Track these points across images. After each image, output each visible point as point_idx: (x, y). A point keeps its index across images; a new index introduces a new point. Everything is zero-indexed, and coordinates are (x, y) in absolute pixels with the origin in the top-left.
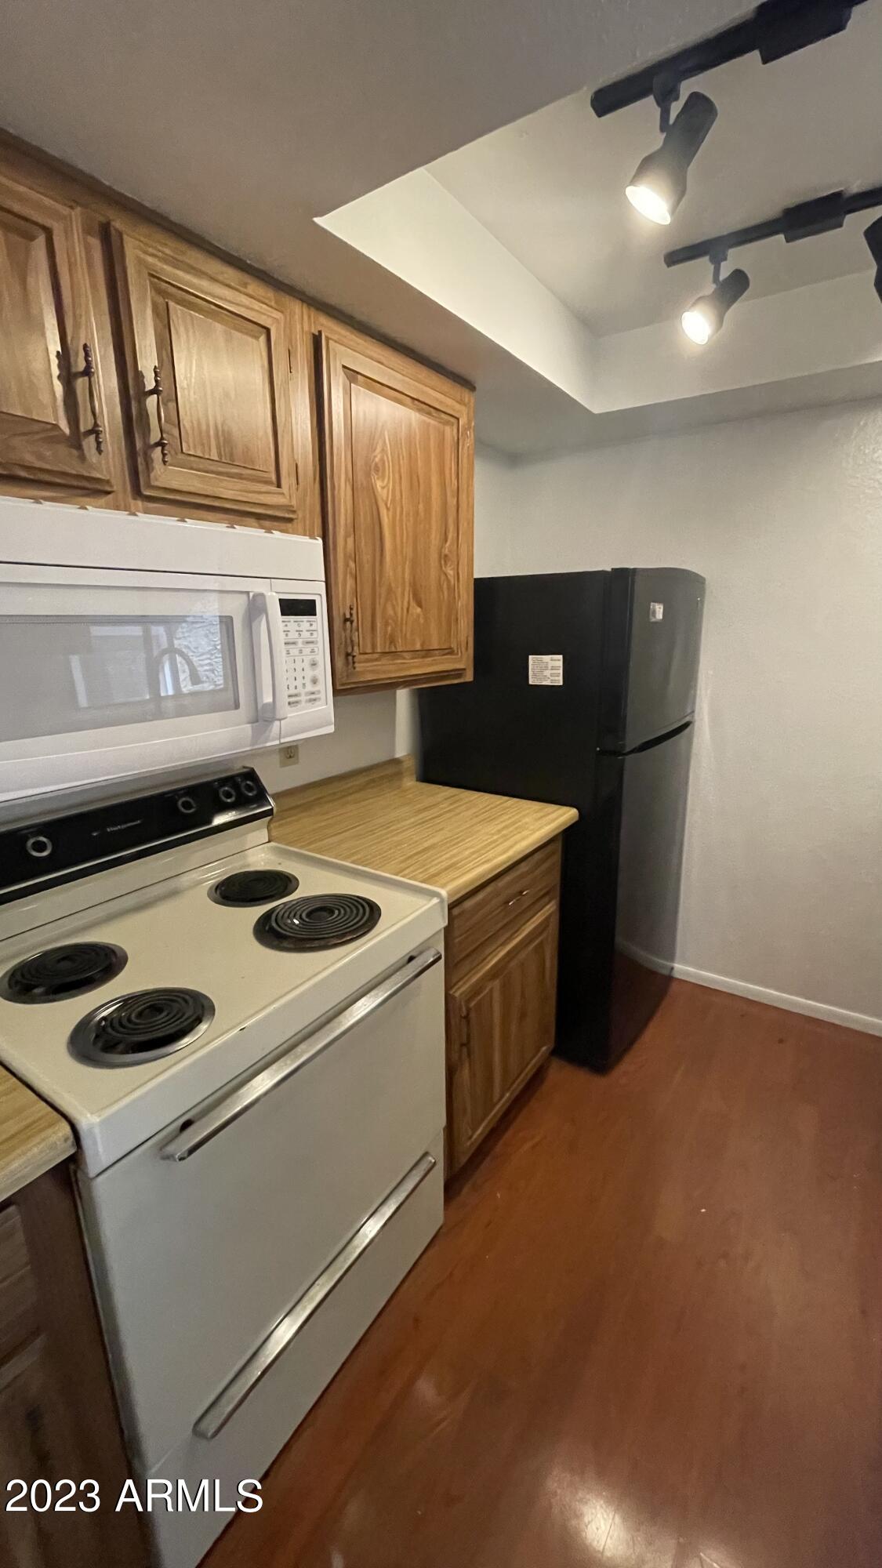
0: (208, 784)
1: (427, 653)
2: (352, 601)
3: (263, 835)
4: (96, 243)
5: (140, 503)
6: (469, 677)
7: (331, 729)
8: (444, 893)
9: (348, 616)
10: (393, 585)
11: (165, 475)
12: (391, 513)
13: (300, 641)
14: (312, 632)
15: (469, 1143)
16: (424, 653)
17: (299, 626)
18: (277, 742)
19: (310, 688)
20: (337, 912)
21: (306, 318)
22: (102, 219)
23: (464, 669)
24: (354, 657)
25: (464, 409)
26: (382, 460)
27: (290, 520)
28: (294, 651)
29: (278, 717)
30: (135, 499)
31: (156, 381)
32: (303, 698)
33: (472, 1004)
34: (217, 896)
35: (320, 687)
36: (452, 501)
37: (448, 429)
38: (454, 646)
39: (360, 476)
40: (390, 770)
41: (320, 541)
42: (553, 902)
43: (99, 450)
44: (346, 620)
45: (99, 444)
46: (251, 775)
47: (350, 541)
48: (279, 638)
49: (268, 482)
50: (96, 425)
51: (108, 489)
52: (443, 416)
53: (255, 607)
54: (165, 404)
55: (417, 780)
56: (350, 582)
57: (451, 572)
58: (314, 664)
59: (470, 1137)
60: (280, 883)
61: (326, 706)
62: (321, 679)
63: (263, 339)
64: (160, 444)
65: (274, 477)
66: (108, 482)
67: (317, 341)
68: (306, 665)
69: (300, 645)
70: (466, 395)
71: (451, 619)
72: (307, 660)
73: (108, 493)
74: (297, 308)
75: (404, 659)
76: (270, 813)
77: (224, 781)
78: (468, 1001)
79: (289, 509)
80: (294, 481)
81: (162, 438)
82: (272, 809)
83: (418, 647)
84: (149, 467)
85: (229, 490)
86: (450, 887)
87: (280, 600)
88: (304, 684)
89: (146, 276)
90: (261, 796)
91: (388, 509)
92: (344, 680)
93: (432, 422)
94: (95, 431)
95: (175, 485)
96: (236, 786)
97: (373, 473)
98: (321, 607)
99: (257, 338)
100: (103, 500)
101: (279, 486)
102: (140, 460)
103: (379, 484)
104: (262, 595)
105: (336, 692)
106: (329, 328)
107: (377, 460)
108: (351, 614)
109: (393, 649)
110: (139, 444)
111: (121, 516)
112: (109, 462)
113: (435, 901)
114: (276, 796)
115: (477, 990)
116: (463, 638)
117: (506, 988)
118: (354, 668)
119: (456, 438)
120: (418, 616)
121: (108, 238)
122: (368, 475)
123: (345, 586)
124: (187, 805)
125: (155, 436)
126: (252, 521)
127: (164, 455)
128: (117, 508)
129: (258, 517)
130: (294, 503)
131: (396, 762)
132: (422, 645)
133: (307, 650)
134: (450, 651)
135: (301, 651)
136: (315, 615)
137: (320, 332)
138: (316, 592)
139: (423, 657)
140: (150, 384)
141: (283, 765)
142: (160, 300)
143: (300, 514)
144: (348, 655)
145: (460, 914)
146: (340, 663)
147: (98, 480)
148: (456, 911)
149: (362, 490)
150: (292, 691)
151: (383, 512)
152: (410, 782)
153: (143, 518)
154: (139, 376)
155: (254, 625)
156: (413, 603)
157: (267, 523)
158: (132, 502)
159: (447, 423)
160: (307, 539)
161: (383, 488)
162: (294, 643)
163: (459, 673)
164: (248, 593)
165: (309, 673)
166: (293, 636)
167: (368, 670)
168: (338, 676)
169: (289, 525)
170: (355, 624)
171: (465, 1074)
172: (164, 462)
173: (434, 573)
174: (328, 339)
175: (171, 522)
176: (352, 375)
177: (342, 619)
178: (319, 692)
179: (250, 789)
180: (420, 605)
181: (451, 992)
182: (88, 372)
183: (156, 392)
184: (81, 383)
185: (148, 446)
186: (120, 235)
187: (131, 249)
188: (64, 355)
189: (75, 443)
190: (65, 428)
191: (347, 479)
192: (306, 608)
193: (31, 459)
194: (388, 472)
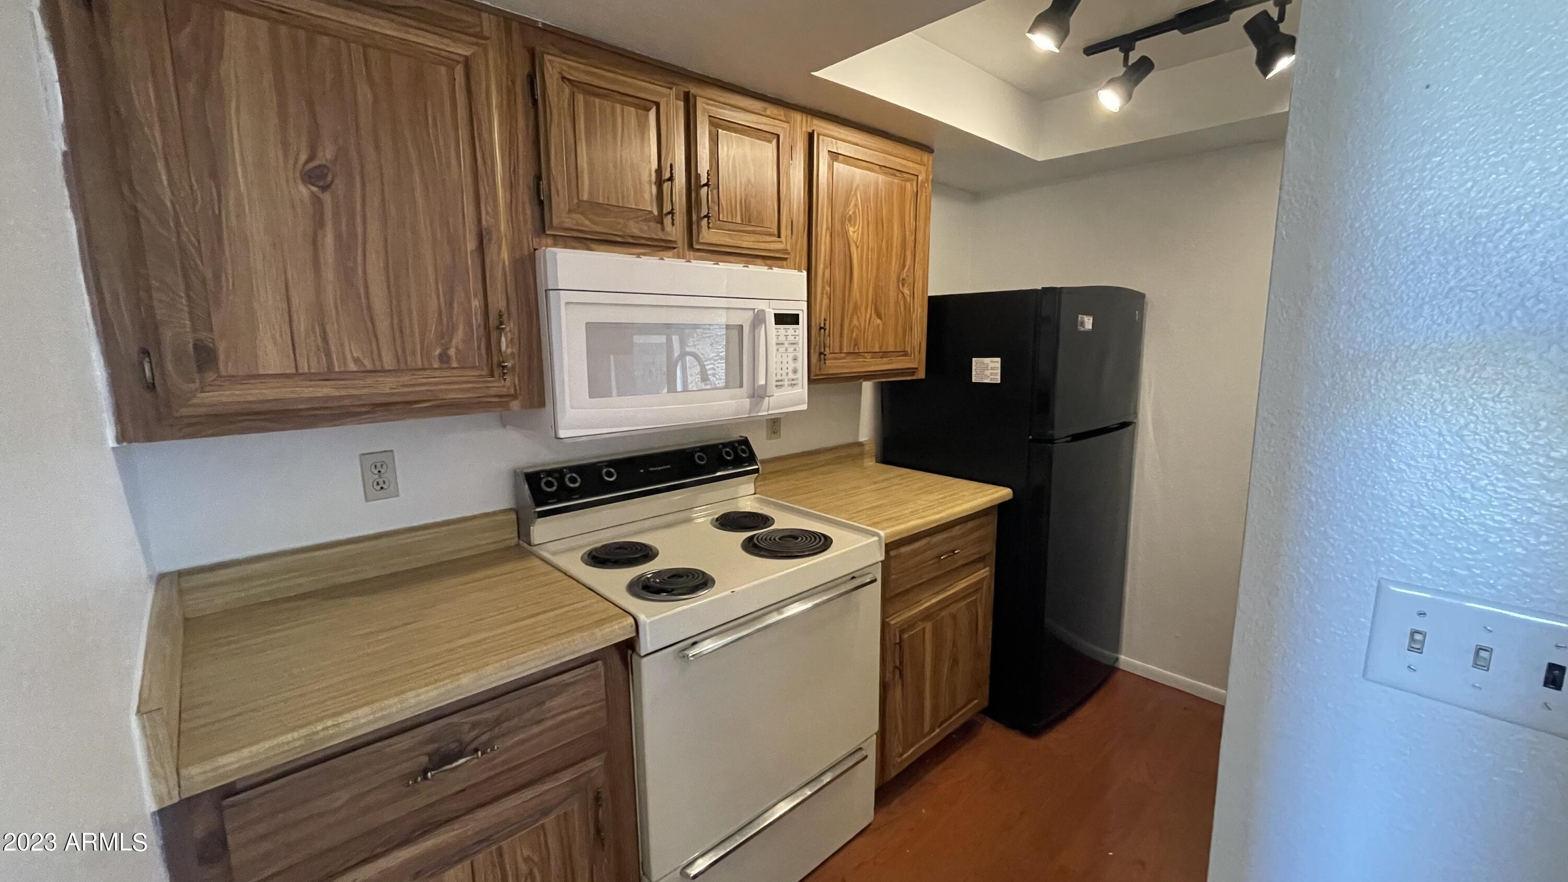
0: (715, 446)
1: (884, 354)
2: (826, 315)
3: (750, 488)
4: (681, 104)
5: (692, 253)
6: (921, 375)
7: (804, 407)
8: (882, 533)
9: (822, 325)
10: (859, 303)
11: (709, 235)
12: (859, 249)
13: (786, 343)
14: (795, 336)
15: (899, 760)
16: (881, 354)
17: (786, 332)
18: (766, 413)
19: (791, 376)
20: (800, 539)
21: (804, 122)
22: (686, 90)
23: (917, 368)
24: (825, 355)
25: (923, 169)
26: (854, 213)
27: (785, 259)
28: (782, 349)
29: (768, 394)
30: (689, 251)
31: (708, 179)
32: (786, 383)
33: (906, 636)
34: (717, 524)
35: (799, 375)
36: (910, 239)
37: (908, 184)
38: (909, 349)
39: (837, 226)
40: (856, 451)
41: (805, 273)
42: (987, 569)
43: (673, 224)
44: (821, 328)
45: (673, 220)
46: (745, 442)
47: (827, 272)
48: (773, 341)
49: (771, 235)
50: (673, 209)
51: (675, 246)
52: (905, 175)
53: (759, 319)
54: (711, 191)
55: (877, 462)
56: (825, 301)
57: (906, 291)
58: (795, 359)
59: (902, 755)
60: (759, 520)
61: (802, 390)
62: (800, 370)
63: (774, 142)
64: (707, 216)
65: (776, 232)
66: (675, 242)
67: (811, 136)
68: (790, 359)
69: (786, 345)
70: (926, 157)
71: (908, 328)
72: (791, 356)
73: (675, 248)
74: (798, 117)
75: (866, 358)
76: (757, 471)
77: (725, 445)
78: (902, 632)
79: (785, 251)
80: (790, 233)
81: (708, 213)
82: (758, 469)
83: (877, 350)
84: (697, 229)
85: (747, 242)
86: (888, 531)
87: (775, 315)
88: (787, 373)
89: (707, 117)
90: (752, 458)
91: (857, 247)
92: (817, 372)
93: (896, 181)
94: (672, 213)
95: (714, 241)
96: (735, 449)
97: (847, 222)
98: (803, 319)
99: (770, 142)
100: (670, 253)
101: (779, 236)
102: (695, 227)
103: (851, 229)
104: (763, 311)
105: (810, 381)
106: (819, 126)
107: (851, 213)
108: (825, 324)
109: (857, 351)
110: (694, 217)
111: (681, 262)
112: (675, 230)
113: (876, 538)
114: (763, 462)
115: (910, 624)
116: (916, 344)
117: (937, 632)
118: (825, 363)
119: (915, 190)
120: (878, 325)
121: (689, 102)
122: (843, 224)
123: (822, 302)
124: (701, 458)
125: (704, 212)
126: (759, 261)
127: (709, 223)
128: (679, 257)
129: (764, 258)
130: (789, 248)
131: (860, 445)
132: (881, 347)
133: (791, 349)
134: (905, 354)
135: (786, 350)
136: (798, 324)
137: (813, 131)
138: (800, 309)
139: (881, 357)
140: (704, 180)
141: (769, 438)
142: (714, 129)
143: (792, 255)
144: (821, 353)
145: (895, 557)
146: (814, 359)
147: (670, 241)
148: (893, 553)
149: (839, 234)
150: (779, 378)
151: (853, 248)
152: (870, 463)
153: (695, 263)
154: (698, 176)
155: (756, 331)
156: (874, 315)
157: (769, 262)
158: (687, 253)
159: (908, 180)
160: (795, 272)
161: (854, 232)
162: (783, 344)
163: (913, 371)
164: (754, 309)
165: (792, 365)
166: (782, 339)
167: (834, 366)
168: (813, 369)
169: (785, 263)
170: (827, 331)
171: (897, 694)
172: (709, 228)
173: (892, 294)
174: (818, 135)
175: (709, 265)
176: (834, 156)
177: (818, 327)
178: (797, 379)
179: (744, 451)
180: (879, 317)
181: (887, 620)
182: (671, 179)
183: (707, 185)
184: (666, 186)
185: (700, 219)
186: (695, 97)
187: (700, 103)
188: (659, 171)
189: (660, 220)
190: (656, 212)
191: (827, 228)
192: (792, 319)
193: (636, 232)
194: (859, 221)
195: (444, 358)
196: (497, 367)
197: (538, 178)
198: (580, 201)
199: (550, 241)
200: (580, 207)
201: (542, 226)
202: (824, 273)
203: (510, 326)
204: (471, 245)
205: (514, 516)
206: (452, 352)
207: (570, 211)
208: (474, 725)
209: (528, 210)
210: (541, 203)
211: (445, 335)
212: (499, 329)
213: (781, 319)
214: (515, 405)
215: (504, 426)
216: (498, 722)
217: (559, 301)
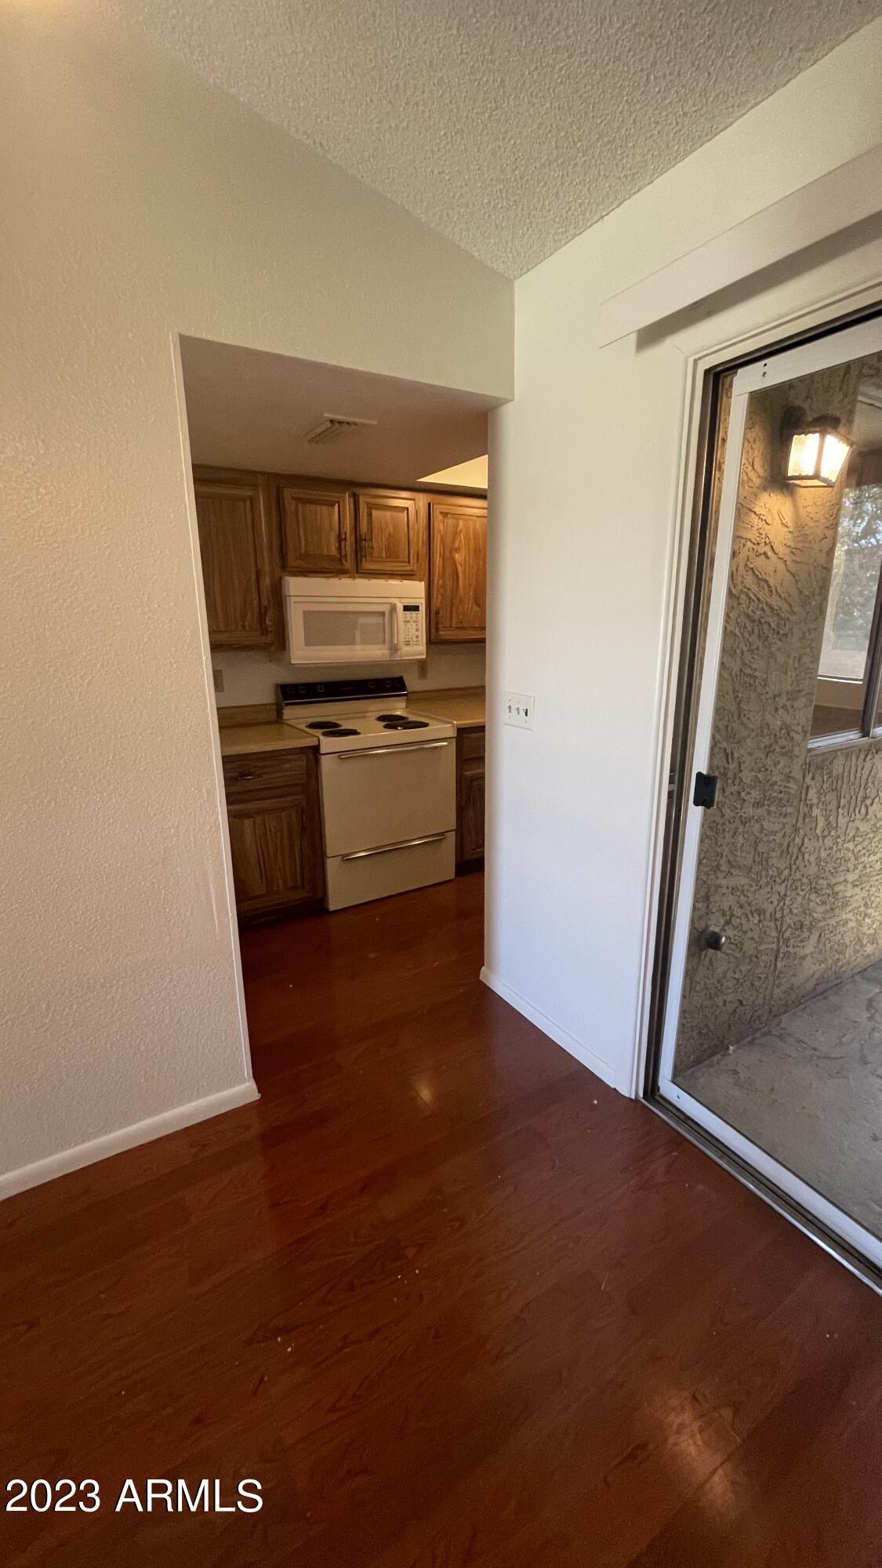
0: (383, 679)
2: (439, 606)
3: (403, 705)
4: (352, 499)
5: (357, 575)
7: (423, 656)
8: (455, 723)
9: (437, 611)
10: (463, 598)
11: (367, 565)
12: (463, 568)
14: (418, 617)
16: (480, 629)
17: (412, 615)
18: (401, 660)
19: (416, 639)
20: (413, 723)
21: (426, 497)
22: (354, 491)
24: (438, 628)
26: (459, 546)
27: (415, 576)
28: (408, 624)
29: (400, 649)
31: (366, 536)
32: (412, 643)
34: (381, 721)
35: (420, 639)
39: (447, 554)
41: (426, 582)
43: (347, 561)
44: (436, 613)
45: (347, 558)
46: (401, 678)
47: (441, 581)
48: (402, 620)
49: (405, 562)
50: (346, 553)
53: (393, 608)
54: (367, 543)
56: (439, 598)
58: (418, 631)
61: (422, 647)
62: (421, 637)
63: (406, 512)
65: (407, 560)
66: (349, 570)
67: (429, 505)
68: (415, 630)
69: (411, 622)
73: (349, 573)
74: (421, 496)
76: (406, 695)
77: (388, 679)
79: (412, 571)
80: (417, 561)
81: (366, 554)
83: (477, 626)
84: (361, 561)
85: (388, 567)
86: (460, 723)
87: (404, 605)
88: (413, 638)
89: (365, 503)
90: (403, 688)
92: (433, 638)
94: (346, 555)
95: (368, 568)
96: (393, 682)
97: (454, 551)
98: (423, 608)
99: (403, 512)
100: (346, 576)
101: (409, 562)
102: (359, 561)
103: (457, 556)
104: (396, 604)
105: (428, 642)
106: (435, 499)
107: (457, 546)
108: (439, 611)
109: (463, 626)
110: (359, 557)
111: (351, 580)
112: (349, 564)
113: (452, 725)
114: (411, 690)
118: (439, 633)
120: (478, 611)
121: (355, 497)
122: (451, 553)
123: (436, 598)
124: (372, 685)
125: (364, 554)
126: (397, 577)
127: (366, 559)
128: (350, 577)
129: (401, 575)
130: (415, 569)
133: (415, 624)
135: (412, 624)
136: (420, 611)
137: (430, 503)
138: (422, 603)
140: (364, 537)
141: (417, 678)
142: (369, 510)
143: (420, 573)
144: (435, 628)
146: (431, 631)
147: (346, 570)
149: (448, 559)
150: (407, 640)
151: (459, 566)
153: (359, 580)
154: (360, 536)
155: (392, 615)
157: (404, 577)
158: (355, 575)
160: (419, 582)
161: (459, 557)
162: (409, 622)
164: (390, 603)
165: (416, 634)
166: (408, 619)
167: (444, 634)
168: (430, 636)
169: (415, 578)
170: (441, 614)
172: (366, 561)
174: (433, 505)
175: (365, 580)
176: (444, 515)
177: (434, 613)
178: (419, 641)
179: (399, 684)
181: (460, 771)
182: (345, 539)
183: (365, 540)
184: (343, 543)
185: (362, 556)
186: (358, 496)
187: (362, 499)
188: (339, 535)
189: (340, 560)
190: (338, 556)
191: (440, 554)
192: (416, 608)
193: (328, 566)
194: (463, 550)
195: (243, 626)
196: (265, 632)
197: (282, 545)
198: (300, 554)
199: (287, 573)
200: (301, 557)
201: (284, 567)
202: (438, 580)
203: (270, 613)
204: (254, 577)
205: (274, 707)
206: (247, 624)
207: (297, 559)
208: (255, 767)
209: (277, 560)
210: (283, 556)
211: (244, 617)
212: (265, 614)
213: (406, 608)
214: (273, 648)
215: (270, 661)
216: (264, 767)
217: (290, 600)
